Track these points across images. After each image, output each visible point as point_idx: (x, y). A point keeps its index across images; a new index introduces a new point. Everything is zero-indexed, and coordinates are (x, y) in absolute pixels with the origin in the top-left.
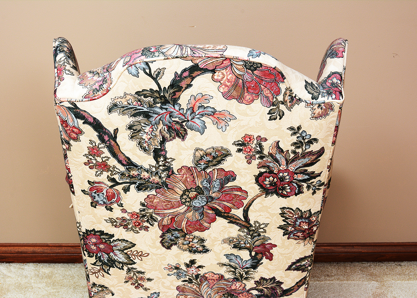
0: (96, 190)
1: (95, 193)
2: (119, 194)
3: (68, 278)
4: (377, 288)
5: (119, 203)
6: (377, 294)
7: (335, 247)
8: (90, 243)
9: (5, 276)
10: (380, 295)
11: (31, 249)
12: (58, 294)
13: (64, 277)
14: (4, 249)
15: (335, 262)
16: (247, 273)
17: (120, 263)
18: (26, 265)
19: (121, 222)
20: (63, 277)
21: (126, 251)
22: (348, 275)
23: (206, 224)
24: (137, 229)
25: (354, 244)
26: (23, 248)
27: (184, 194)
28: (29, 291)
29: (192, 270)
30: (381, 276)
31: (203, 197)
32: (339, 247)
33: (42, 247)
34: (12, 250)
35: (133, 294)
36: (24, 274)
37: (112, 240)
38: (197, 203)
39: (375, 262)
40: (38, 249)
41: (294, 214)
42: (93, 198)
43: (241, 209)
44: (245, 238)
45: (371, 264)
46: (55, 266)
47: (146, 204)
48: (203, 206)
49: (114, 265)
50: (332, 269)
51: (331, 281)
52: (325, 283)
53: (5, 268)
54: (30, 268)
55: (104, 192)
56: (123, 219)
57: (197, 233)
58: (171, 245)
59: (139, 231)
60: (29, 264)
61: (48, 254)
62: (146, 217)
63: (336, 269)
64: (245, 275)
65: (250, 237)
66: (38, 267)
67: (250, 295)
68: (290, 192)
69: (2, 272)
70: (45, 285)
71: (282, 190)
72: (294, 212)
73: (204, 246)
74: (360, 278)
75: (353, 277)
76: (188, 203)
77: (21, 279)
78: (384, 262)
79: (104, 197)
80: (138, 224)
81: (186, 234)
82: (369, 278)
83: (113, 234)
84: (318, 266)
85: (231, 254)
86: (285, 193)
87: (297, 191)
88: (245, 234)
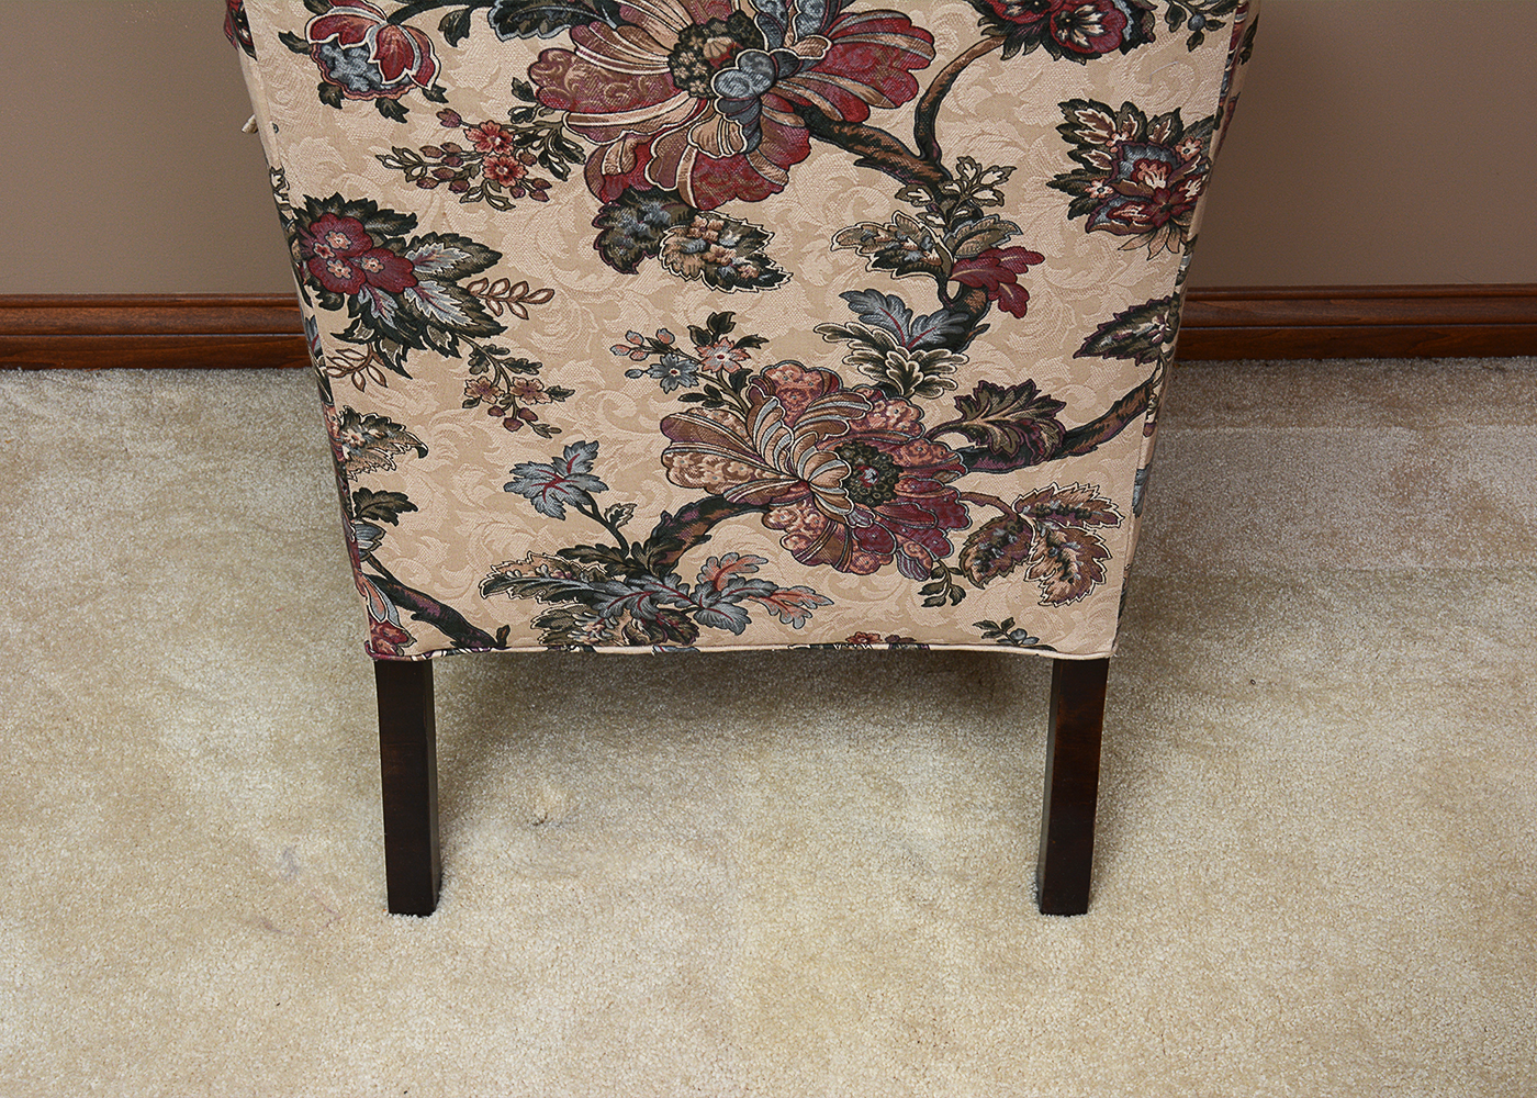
0: (337, 35)
1: (334, 44)
2: (426, 47)
3: (259, 421)
4: (1409, 452)
5: (429, 88)
6: (1407, 471)
7: (1259, 303)
8: (324, 252)
9: (25, 416)
10: (1420, 475)
11: (112, 317)
12: (224, 476)
13: (244, 419)
14: (12, 317)
15: (1257, 360)
16: (926, 366)
17: (443, 328)
18: (98, 375)
19: (439, 164)
20: (240, 418)
21: (462, 283)
22: (1303, 404)
23: (770, 172)
24: (505, 192)
25: (1330, 292)
26: (84, 312)
27: (683, 45)
28: (117, 469)
29: (721, 353)
30: (1428, 409)
31: (757, 60)
32: (1276, 302)
33: (156, 309)
34: (43, 321)
35: (498, 448)
36: (94, 406)
37: (408, 238)
38: (735, 83)
39: (1408, 358)
40: (141, 317)
41: (1114, 129)
42: (327, 65)
43: (909, 108)
44: (921, 225)
45: (1393, 367)
46: (209, 379)
47: (535, 88)
48: (757, 97)
49: (421, 337)
50: (1246, 383)
51: (1239, 426)
52: (1215, 434)
53: (23, 387)
54: (112, 390)
55: (369, 39)
56: (450, 153)
57: (735, 208)
58: (638, 258)
59: (512, 201)
60: (109, 372)
61: (179, 334)
62: (536, 144)
63: (1261, 383)
64: (921, 374)
65: (940, 221)
66: (145, 381)
67: (939, 452)
68: (1101, 35)
69: (9, 403)
70: (173, 446)
71: (1071, 28)
72: (1114, 119)
73: (762, 261)
74: (1348, 417)
75: (1322, 413)
76: (698, 83)
77: (85, 425)
78: (1440, 360)
79: (371, 61)
80: (506, 170)
81: (693, 213)
82: (1383, 416)
83: (413, 214)
84: (1193, 374)
85: (869, 292)
86: (1083, 41)
87: (1127, 31)
88: (924, 209)
